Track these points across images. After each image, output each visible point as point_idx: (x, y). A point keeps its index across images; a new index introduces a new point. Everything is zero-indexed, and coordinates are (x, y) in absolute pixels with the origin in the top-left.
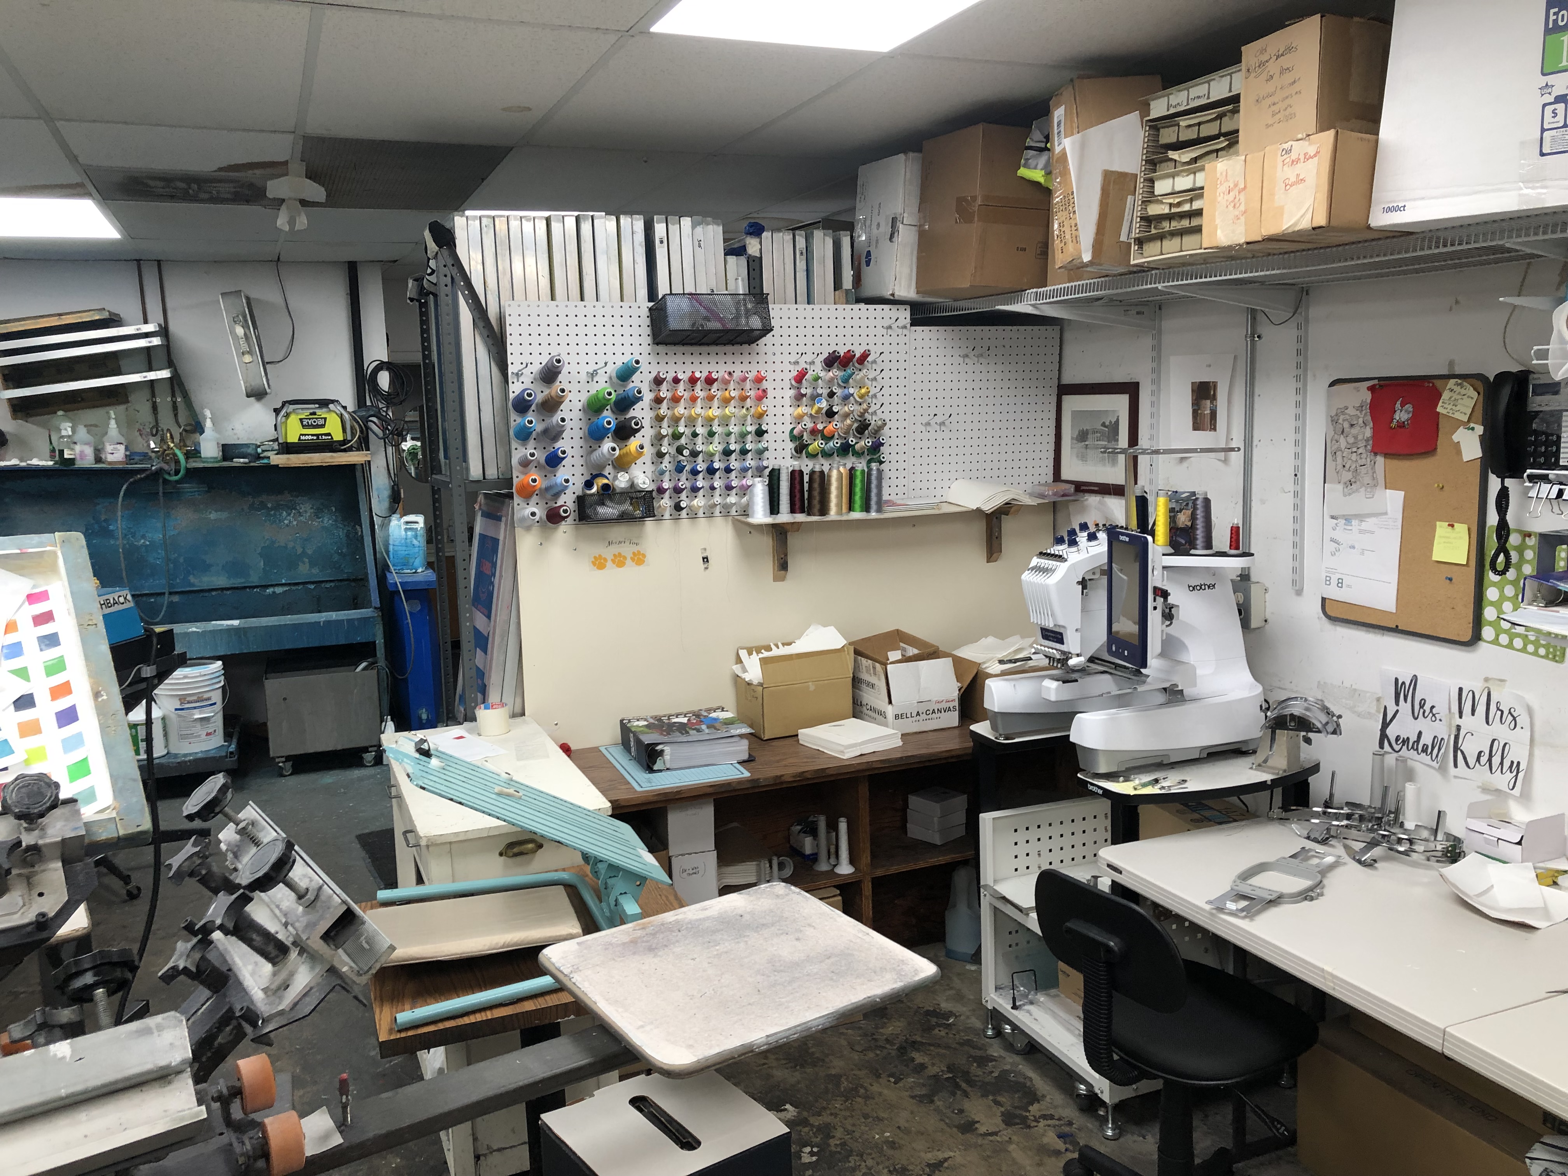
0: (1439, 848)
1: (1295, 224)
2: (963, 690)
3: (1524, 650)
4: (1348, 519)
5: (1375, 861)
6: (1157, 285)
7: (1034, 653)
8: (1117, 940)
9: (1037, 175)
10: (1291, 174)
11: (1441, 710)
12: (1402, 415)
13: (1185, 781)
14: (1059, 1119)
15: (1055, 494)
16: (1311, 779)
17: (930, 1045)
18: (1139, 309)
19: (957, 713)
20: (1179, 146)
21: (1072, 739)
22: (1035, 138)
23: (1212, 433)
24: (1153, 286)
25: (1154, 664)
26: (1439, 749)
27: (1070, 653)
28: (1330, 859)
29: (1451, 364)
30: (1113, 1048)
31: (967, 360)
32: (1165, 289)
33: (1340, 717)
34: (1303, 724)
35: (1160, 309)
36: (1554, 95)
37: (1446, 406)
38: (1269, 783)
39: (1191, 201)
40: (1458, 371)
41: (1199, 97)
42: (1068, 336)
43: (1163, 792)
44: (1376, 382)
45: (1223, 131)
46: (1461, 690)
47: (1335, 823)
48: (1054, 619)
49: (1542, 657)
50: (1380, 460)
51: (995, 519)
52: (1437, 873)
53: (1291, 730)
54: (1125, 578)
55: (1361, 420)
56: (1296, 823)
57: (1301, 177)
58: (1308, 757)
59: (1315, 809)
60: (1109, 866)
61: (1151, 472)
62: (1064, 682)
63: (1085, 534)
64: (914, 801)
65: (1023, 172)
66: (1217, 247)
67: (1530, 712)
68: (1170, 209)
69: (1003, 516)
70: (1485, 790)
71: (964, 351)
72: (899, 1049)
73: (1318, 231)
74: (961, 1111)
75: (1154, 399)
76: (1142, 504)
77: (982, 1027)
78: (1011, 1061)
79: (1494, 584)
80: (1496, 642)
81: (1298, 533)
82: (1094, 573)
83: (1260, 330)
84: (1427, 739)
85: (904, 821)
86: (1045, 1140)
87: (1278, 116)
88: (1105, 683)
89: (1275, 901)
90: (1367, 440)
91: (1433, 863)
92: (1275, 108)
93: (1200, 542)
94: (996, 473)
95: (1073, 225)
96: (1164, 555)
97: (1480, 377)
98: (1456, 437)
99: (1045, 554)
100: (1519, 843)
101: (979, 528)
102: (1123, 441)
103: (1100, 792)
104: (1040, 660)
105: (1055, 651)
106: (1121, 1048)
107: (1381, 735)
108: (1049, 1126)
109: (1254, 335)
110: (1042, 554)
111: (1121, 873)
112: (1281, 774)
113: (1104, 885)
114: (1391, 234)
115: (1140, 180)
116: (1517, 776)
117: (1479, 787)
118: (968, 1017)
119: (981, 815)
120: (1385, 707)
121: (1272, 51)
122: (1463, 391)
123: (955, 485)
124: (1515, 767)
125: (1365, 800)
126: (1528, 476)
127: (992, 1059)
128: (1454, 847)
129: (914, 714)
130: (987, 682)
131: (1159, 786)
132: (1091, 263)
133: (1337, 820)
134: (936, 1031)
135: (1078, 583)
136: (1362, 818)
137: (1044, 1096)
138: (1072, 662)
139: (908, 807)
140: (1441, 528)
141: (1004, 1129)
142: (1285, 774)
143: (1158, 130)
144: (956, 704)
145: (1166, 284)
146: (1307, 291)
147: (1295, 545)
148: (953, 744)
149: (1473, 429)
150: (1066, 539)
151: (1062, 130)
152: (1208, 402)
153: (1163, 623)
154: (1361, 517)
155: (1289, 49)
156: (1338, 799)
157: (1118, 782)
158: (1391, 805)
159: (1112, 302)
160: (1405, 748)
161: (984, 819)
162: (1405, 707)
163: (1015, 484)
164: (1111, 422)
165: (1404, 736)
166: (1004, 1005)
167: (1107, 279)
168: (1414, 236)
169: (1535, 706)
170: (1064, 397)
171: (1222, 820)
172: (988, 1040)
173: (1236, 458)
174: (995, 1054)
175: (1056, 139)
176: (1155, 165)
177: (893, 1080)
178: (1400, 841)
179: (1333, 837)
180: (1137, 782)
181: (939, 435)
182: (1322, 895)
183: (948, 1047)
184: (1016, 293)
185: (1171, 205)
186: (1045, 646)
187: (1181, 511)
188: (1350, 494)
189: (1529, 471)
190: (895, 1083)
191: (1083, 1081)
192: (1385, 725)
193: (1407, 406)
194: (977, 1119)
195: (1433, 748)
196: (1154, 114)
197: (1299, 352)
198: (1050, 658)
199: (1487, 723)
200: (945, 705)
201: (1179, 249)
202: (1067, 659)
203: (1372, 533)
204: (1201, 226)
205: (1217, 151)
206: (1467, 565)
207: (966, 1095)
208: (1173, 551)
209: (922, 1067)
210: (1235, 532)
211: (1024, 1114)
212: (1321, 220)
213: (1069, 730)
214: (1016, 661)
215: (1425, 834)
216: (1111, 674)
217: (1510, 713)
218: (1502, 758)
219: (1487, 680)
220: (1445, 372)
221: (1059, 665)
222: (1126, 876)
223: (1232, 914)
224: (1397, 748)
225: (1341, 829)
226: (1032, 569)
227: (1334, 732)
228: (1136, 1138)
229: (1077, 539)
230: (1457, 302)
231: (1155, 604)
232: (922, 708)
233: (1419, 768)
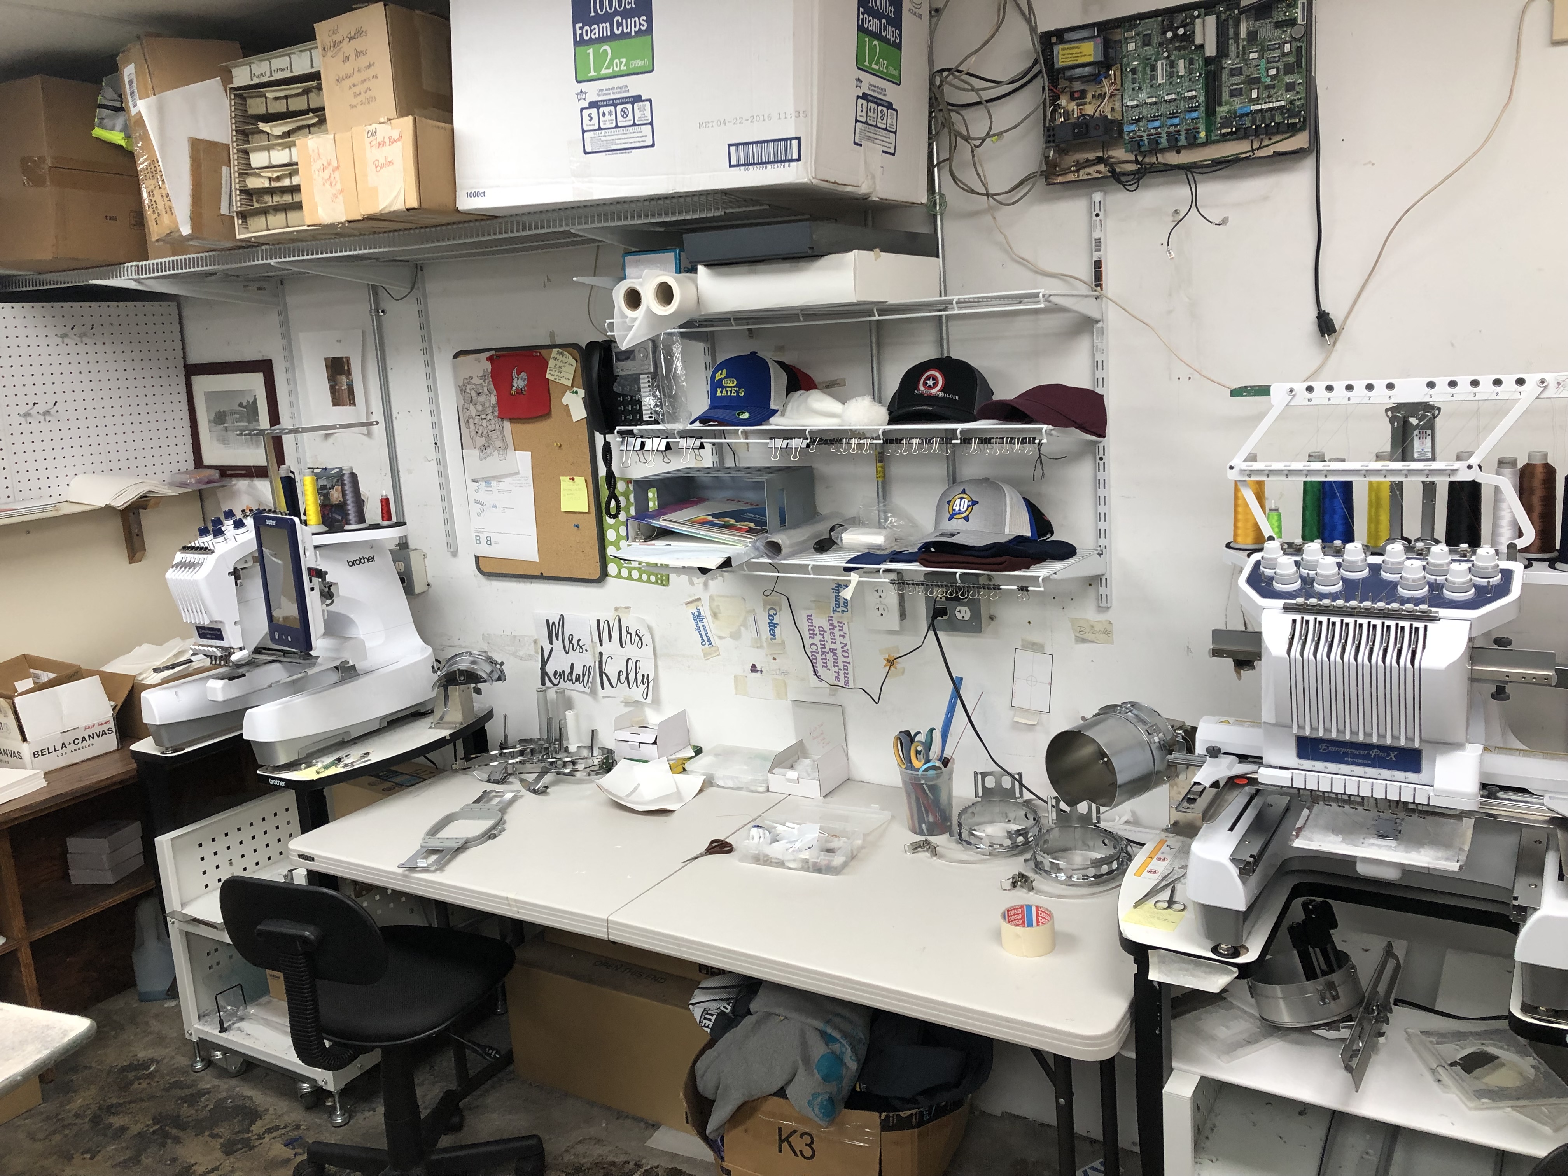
0: (596, 762)
1: (390, 205)
2: (118, 708)
3: (640, 579)
4: (487, 481)
5: (547, 787)
6: (269, 261)
7: (193, 655)
8: (312, 928)
9: (117, 137)
10: (379, 155)
11: (586, 642)
12: (519, 382)
13: (367, 754)
14: (285, 1127)
15: (199, 482)
16: (487, 726)
17: (130, 1102)
18: (258, 285)
19: (114, 734)
20: (270, 118)
21: (245, 738)
22: (106, 96)
23: (352, 408)
24: (265, 261)
25: (320, 645)
26: (589, 676)
27: (232, 648)
28: (509, 796)
29: (552, 335)
30: (324, 1035)
31: (66, 340)
32: (278, 265)
33: (502, 664)
34: (471, 677)
35: (282, 284)
36: (588, 100)
37: (553, 373)
38: (448, 738)
39: (290, 175)
40: (559, 341)
41: (281, 69)
42: (186, 312)
43: (347, 769)
44: (493, 352)
45: (312, 106)
46: (598, 621)
47: (511, 761)
48: (209, 616)
49: (653, 583)
50: (507, 424)
51: (131, 514)
52: (594, 785)
53: (462, 684)
54: (280, 562)
55: (485, 389)
56: (478, 770)
57: (389, 160)
58: (482, 706)
59: (492, 753)
60: (300, 856)
61: (297, 450)
62: (230, 679)
63: (231, 522)
64: (74, 844)
65: (98, 132)
66: (320, 225)
67: (650, 629)
68: (270, 184)
69: (141, 511)
70: (627, 703)
71: (61, 330)
72: (91, 1121)
73: (411, 213)
74: (174, 1160)
75: (290, 376)
76: (289, 486)
77: (190, 1063)
78: (226, 1086)
79: (611, 527)
80: (619, 576)
81: (445, 498)
82: (246, 562)
83: (384, 305)
84: (578, 670)
85: (66, 867)
86: (272, 1154)
87: (359, 98)
88: (275, 673)
89: (463, 847)
90: (493, 407)
91: (593, 777)
92: (357, 90)
93: (352, 517)
94: (124, 464)
95: (164, 195)
96: (313, 534)
97: (576, 346)
98: (565, 401)
99: (189, 548)
100: (655, 743)
101: (115, 526)
102: (264, 421)
103: (283, 784)
104: (200, 661)
105: (214, 649)
106: (331, 1033)
107: (542, 673)
108: (274, 1138)
109: (378, 311)
110: (186, 549)
111: (313, 860)
112: (459, 727)
113: (300, 878)
114: (481, 217)
115: (233, 151)
116: (648, 687)
117: (622, 702)
118: (172, 1058)
119: (156, 839)
120: (542, 647)
121: (343, 32)
122: (564, 360)
123: (75, 482)
124: (646, 679)
125: (536, 735)
126: (618, 432)
127: (203, 1093)
128: (607, 758)
129: (59, 747)
130: (143, 694)
131: (342, 764)
132: (191, 237)
133: (513, 758)
134: (136, 1085)
135: (230, 573)
136: (533, 752)
137: (267, 1110)
138: (234, 658)
139: (67, 852)
140: (565, 481)
141: (225, 1160)
142: (462, 727)
143: (245, 99)
144: (112, 725)
145: (279, 260)
146: (421, 267)
147: (444, 510)
148: (114, 770)
149: (576, 392)
150: (211, 528)
151: (136, 91)
152: (344, 377)
153: (323, 603)
154: (498, 478)
155: (360, 33)
156: (512, 738)
157: (301, 770)
158: (555, 734)
159: (228, 277)
160: (562, 680)
161: (161, 843)
162: (558, 644)
163: (151, 474)
164: (248, 402)
165: (560, 670)
166: (211, 1031)
167: (214, 253)
168: (499, 220)
169: (653, 625)
170: (193, 377)
171: (413, 782)
172: (198, 1074)
173: (379, 431)
174: (208, 1086)
175: (130, 101)
176: (247, 135)
177: (88, 1156)
178: (565, 764)
179: (510, 774)
180: (320, 765)
181: (44, 426)
182: (504, 830)
183: (152, 1097)
184: (114, 266)
185: (270, 179)
186: (203, 646)
187: (333, 487)
188: (485, 458)
189: (618, 428)
190: (92, 1158)
191: (305, 1079)
192: (544, 663)
193: (522, 374)
194: (193, 1162)
195: (584, 676)
196: (238, 82)
197: (422, 326)
198: (211, 657)
199: (622, 646)
200: (97, 730)
201: (285, 225)
202: (230, 655)
203: (510, 491)
204: (301, 202)
205: (309, 126)
206: (589, 512)
207: (177, 1140)
208: (326, 529)
209: (123, 1129)
210: (385, 502)
211: (246, 1136)
212: (413, 203)
213: (242, 729)
214: (173, 667)
215: (585, 753)
216: (280, 662)
217: (637, 634)
218: (636, 674)
219: (616, 609)
220: (548, 343)
221: (222, 663)
222: (318, 862)
223: (425, 870)
224: (556, 682)
225: (516, 766)
226: (177, 565)
227: (499, 679)
228: (367, 1114)
229: (223, 529)
230: (549, 280)
231: (311, 585)
232: (69, 738)
233: (575, 695)
